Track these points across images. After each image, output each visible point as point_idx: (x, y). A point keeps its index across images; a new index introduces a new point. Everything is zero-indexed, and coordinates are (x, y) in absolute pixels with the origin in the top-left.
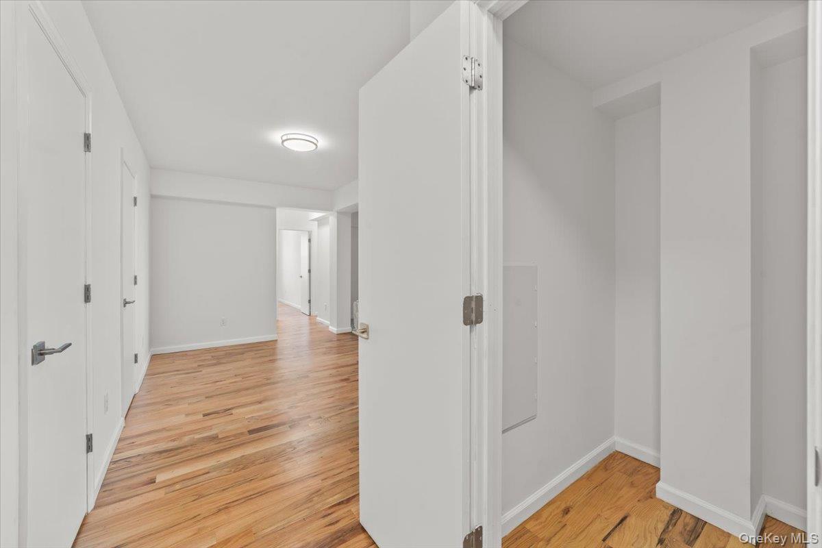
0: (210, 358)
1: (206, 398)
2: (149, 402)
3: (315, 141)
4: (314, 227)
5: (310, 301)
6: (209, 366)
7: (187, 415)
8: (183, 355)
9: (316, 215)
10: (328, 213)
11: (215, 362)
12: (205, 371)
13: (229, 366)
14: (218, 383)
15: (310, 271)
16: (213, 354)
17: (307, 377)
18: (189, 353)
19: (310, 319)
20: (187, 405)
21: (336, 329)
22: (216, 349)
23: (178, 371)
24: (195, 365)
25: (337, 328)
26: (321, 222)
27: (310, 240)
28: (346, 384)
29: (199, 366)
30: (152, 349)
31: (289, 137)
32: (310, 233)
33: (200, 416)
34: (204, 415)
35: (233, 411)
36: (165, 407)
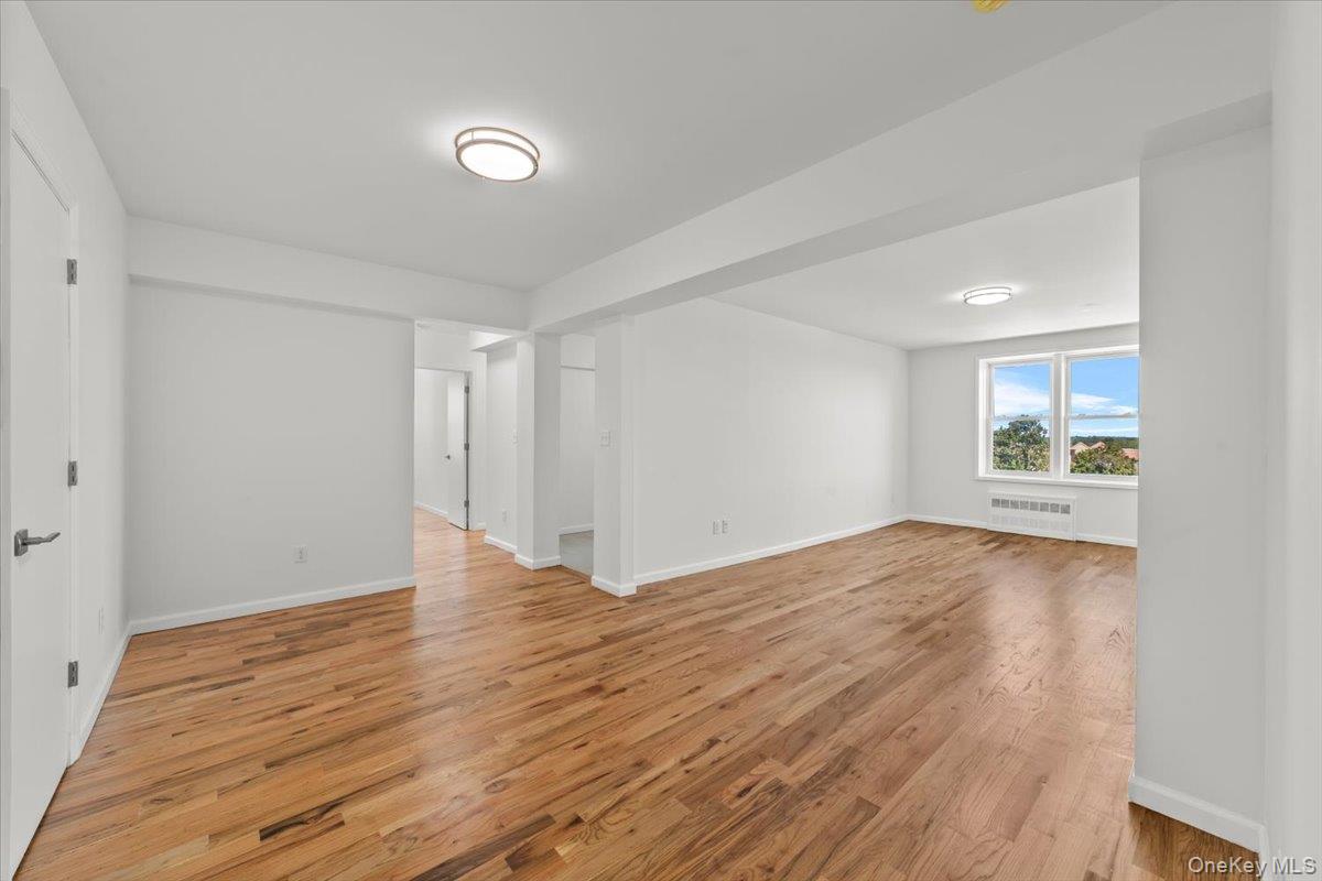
0: (273, 637)
1: (269, 766)
2: (106, 792)
3: (535, 154)
4: (479, 365)
5: (467, 504)
6: (270, 661)
7: (215, 837)
8: (208, 635)
9: (488, 338)
10: (517, 334)
11: (284, 649)
12: (263, 675)
13: (320, 661)
14: (297, 715)
15: (467, 447)
16: (279, 628)
17: (506, 684)
18: (222, 628)
19: (468, 537)
20: (214, 798)
21: (532, 561)
22: (284, 615)
23: (193, 679)
24: (237, 661)
25: (535, 557)
26: (493, 353)
27: (467, 390)
28: (600, 703)
29: (245, 662)
30: (131, 623)
31: (479, 135)
32: (468, 376)
33: (253, 840)
34: (267, 834)
35: (347, 812)
36: (153, 807)
